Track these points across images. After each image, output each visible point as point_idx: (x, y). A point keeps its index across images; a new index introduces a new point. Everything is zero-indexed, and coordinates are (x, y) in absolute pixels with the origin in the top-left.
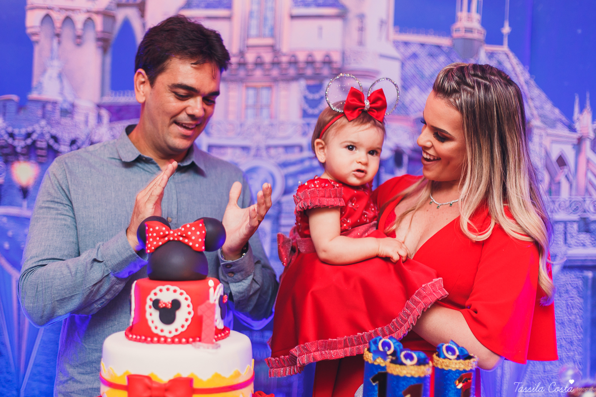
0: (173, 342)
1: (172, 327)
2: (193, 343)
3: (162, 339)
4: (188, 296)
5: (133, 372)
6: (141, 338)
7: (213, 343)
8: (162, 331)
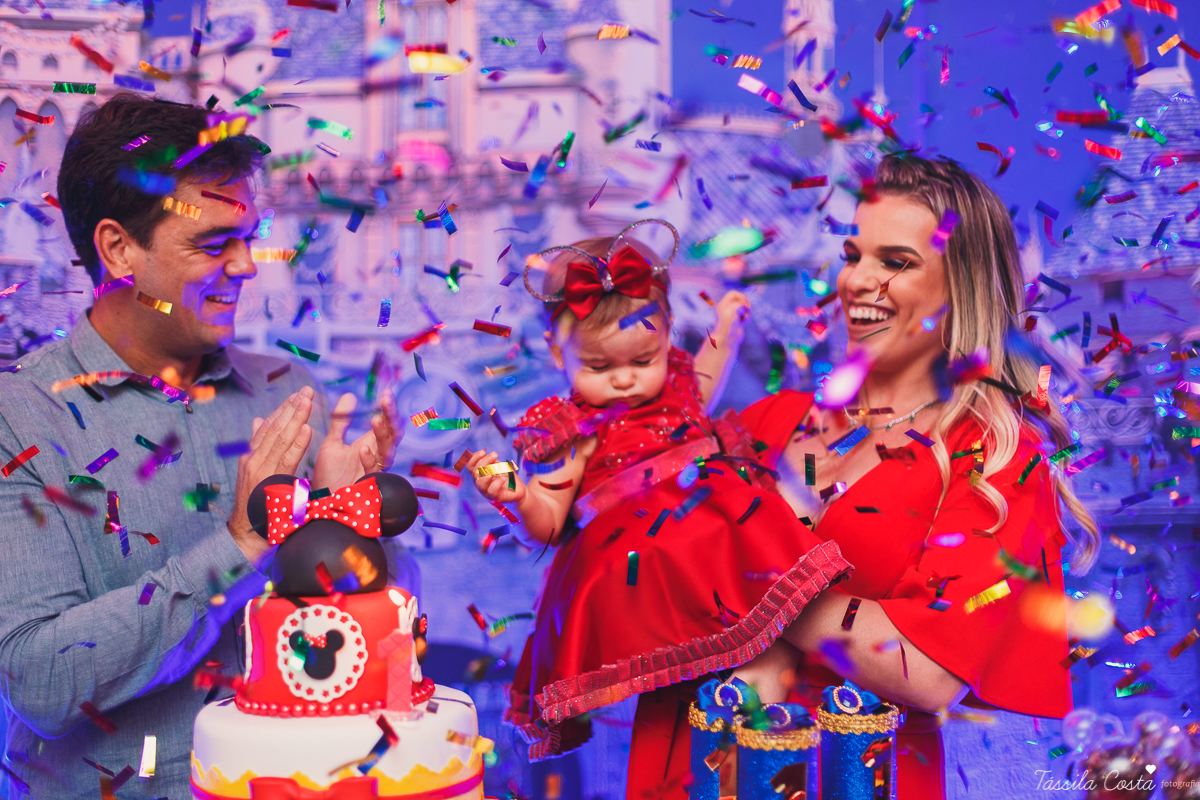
0: (332, 712)
1: (328, 684)
2: (371, 712)
3: (312, 708)
4: (356, 624)
5: (260, 773)
6: (269, 708)
7: (409, 710)
8: (310, 692)
